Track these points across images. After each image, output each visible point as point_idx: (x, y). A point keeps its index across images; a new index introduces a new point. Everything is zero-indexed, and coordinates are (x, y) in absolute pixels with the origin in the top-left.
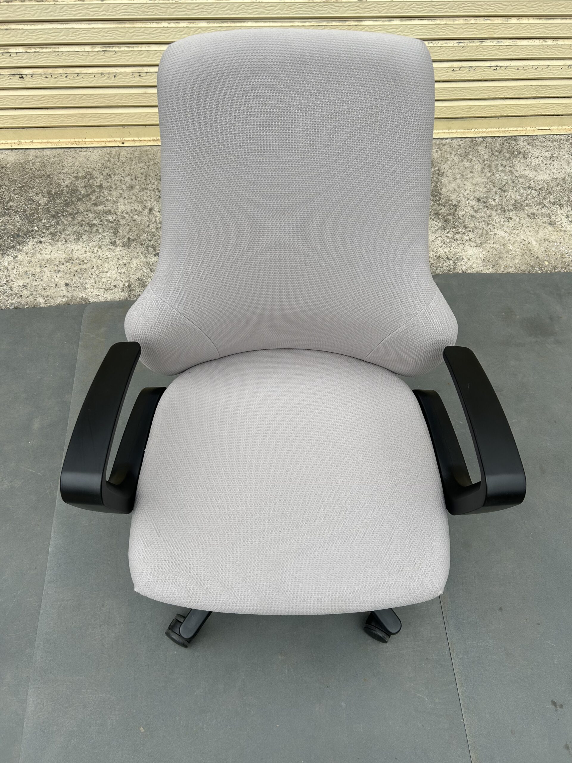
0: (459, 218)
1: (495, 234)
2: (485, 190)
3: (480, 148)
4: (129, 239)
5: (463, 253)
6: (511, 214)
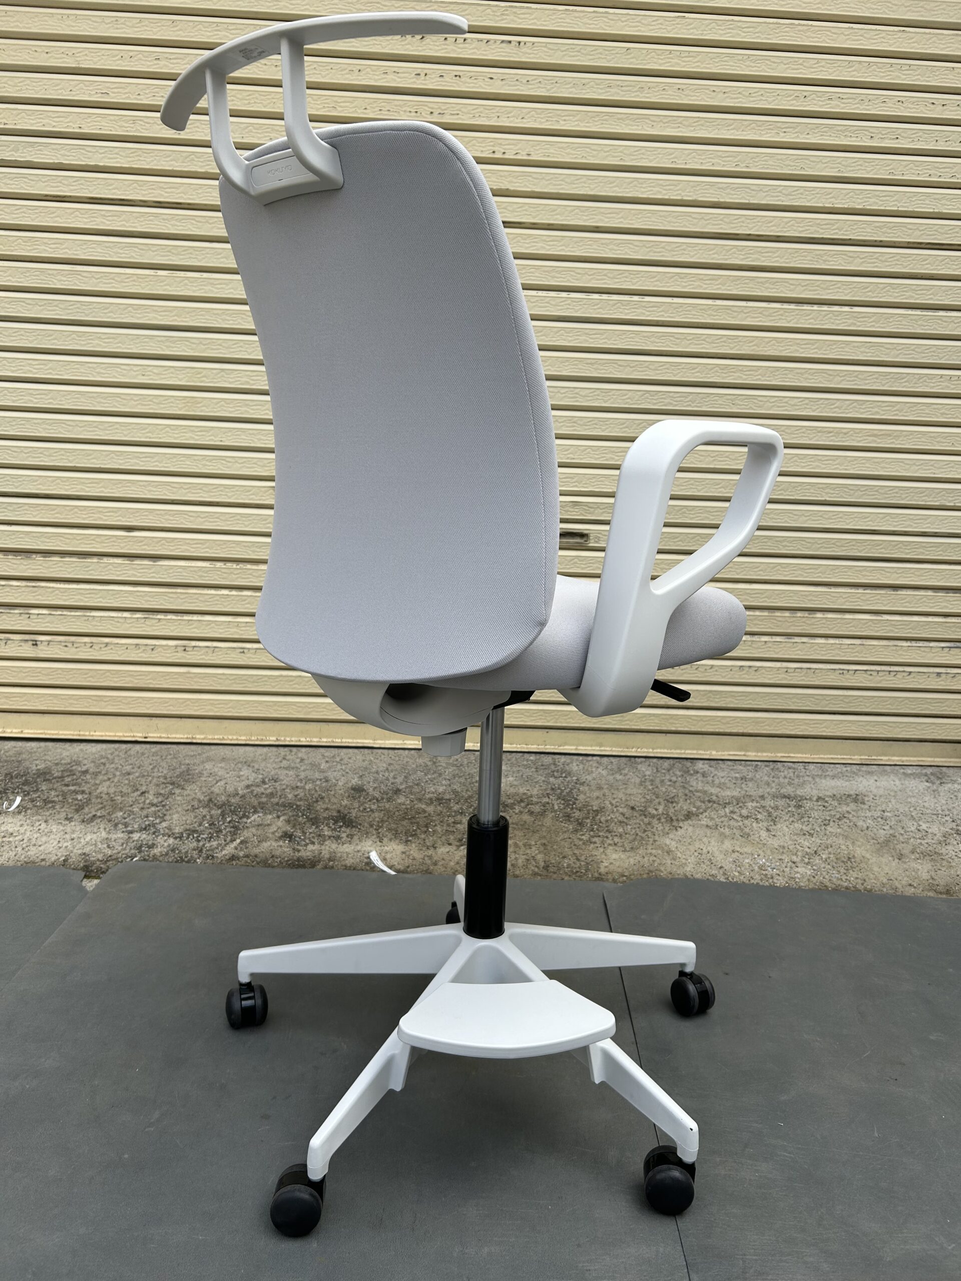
0: (601, 822)
1: (655, 841)
2: (643, 800)
3: (639, 766)
4: (94, 816)
5: (603, 856)
6: (681, 824)
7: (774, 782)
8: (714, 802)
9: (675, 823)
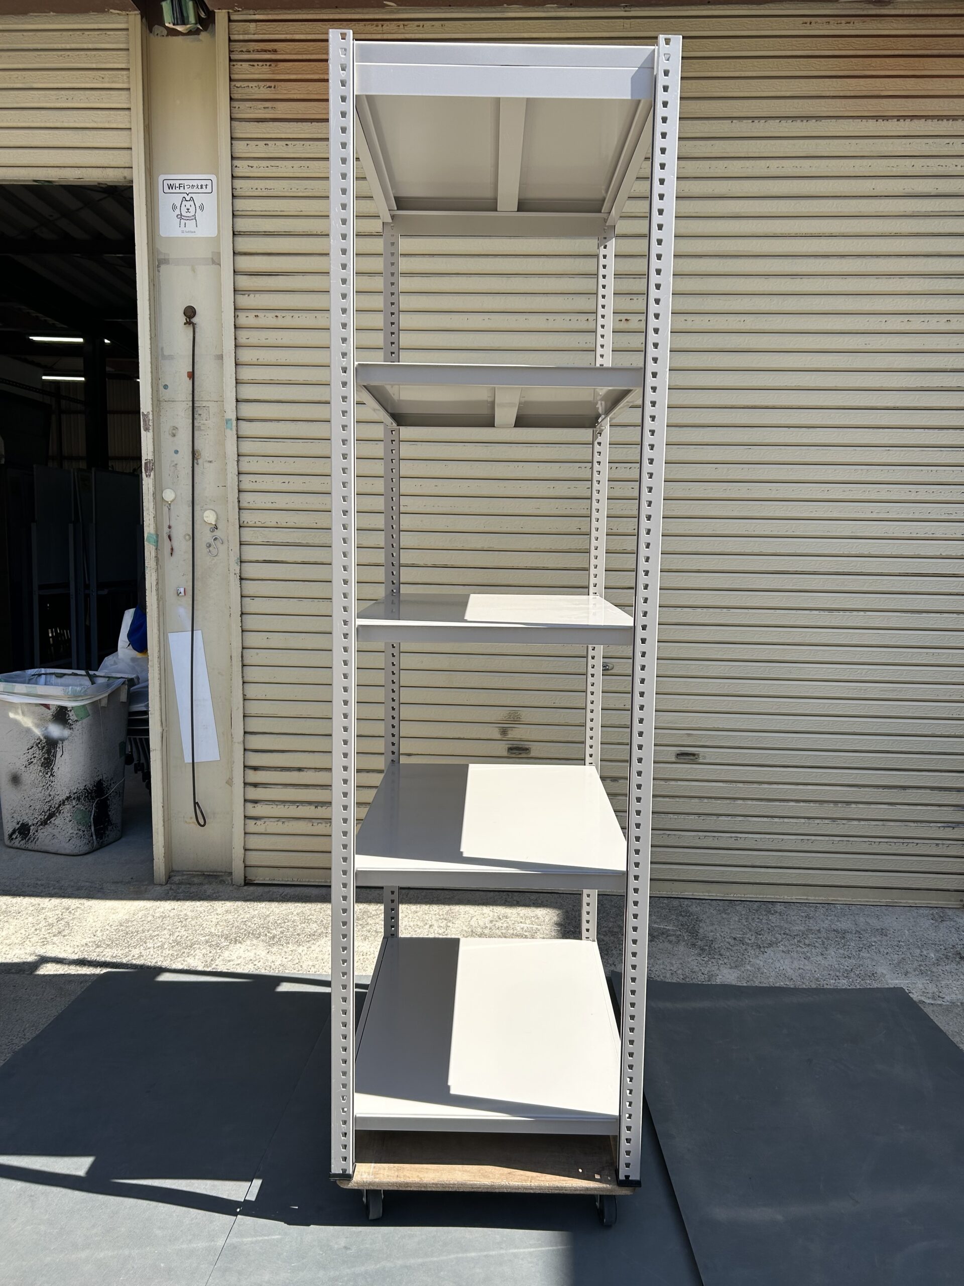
0: (715, 949)
1: (750, 961)
3: (737, 908)
5: (718, 971)
6: (766, 950)
7: (827, 919)
8: (787, 935)
9: (762, 949)
